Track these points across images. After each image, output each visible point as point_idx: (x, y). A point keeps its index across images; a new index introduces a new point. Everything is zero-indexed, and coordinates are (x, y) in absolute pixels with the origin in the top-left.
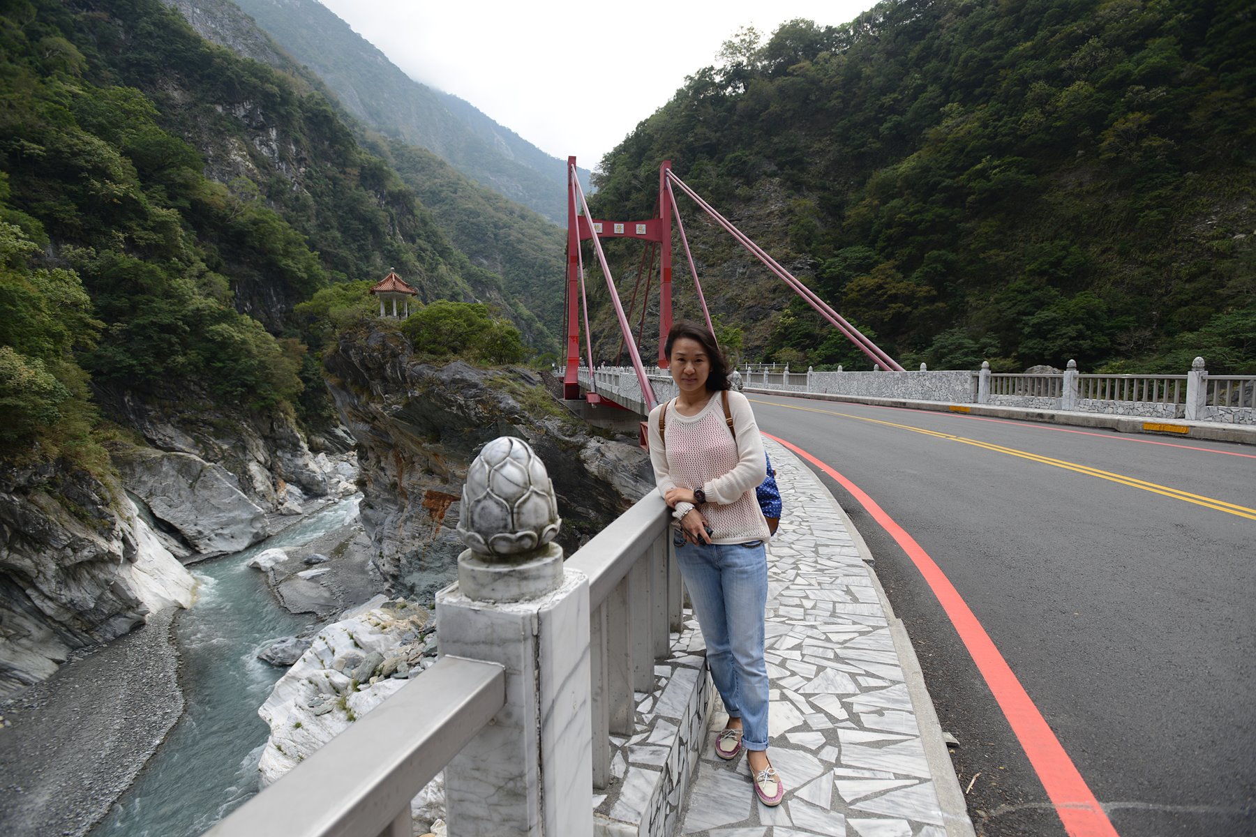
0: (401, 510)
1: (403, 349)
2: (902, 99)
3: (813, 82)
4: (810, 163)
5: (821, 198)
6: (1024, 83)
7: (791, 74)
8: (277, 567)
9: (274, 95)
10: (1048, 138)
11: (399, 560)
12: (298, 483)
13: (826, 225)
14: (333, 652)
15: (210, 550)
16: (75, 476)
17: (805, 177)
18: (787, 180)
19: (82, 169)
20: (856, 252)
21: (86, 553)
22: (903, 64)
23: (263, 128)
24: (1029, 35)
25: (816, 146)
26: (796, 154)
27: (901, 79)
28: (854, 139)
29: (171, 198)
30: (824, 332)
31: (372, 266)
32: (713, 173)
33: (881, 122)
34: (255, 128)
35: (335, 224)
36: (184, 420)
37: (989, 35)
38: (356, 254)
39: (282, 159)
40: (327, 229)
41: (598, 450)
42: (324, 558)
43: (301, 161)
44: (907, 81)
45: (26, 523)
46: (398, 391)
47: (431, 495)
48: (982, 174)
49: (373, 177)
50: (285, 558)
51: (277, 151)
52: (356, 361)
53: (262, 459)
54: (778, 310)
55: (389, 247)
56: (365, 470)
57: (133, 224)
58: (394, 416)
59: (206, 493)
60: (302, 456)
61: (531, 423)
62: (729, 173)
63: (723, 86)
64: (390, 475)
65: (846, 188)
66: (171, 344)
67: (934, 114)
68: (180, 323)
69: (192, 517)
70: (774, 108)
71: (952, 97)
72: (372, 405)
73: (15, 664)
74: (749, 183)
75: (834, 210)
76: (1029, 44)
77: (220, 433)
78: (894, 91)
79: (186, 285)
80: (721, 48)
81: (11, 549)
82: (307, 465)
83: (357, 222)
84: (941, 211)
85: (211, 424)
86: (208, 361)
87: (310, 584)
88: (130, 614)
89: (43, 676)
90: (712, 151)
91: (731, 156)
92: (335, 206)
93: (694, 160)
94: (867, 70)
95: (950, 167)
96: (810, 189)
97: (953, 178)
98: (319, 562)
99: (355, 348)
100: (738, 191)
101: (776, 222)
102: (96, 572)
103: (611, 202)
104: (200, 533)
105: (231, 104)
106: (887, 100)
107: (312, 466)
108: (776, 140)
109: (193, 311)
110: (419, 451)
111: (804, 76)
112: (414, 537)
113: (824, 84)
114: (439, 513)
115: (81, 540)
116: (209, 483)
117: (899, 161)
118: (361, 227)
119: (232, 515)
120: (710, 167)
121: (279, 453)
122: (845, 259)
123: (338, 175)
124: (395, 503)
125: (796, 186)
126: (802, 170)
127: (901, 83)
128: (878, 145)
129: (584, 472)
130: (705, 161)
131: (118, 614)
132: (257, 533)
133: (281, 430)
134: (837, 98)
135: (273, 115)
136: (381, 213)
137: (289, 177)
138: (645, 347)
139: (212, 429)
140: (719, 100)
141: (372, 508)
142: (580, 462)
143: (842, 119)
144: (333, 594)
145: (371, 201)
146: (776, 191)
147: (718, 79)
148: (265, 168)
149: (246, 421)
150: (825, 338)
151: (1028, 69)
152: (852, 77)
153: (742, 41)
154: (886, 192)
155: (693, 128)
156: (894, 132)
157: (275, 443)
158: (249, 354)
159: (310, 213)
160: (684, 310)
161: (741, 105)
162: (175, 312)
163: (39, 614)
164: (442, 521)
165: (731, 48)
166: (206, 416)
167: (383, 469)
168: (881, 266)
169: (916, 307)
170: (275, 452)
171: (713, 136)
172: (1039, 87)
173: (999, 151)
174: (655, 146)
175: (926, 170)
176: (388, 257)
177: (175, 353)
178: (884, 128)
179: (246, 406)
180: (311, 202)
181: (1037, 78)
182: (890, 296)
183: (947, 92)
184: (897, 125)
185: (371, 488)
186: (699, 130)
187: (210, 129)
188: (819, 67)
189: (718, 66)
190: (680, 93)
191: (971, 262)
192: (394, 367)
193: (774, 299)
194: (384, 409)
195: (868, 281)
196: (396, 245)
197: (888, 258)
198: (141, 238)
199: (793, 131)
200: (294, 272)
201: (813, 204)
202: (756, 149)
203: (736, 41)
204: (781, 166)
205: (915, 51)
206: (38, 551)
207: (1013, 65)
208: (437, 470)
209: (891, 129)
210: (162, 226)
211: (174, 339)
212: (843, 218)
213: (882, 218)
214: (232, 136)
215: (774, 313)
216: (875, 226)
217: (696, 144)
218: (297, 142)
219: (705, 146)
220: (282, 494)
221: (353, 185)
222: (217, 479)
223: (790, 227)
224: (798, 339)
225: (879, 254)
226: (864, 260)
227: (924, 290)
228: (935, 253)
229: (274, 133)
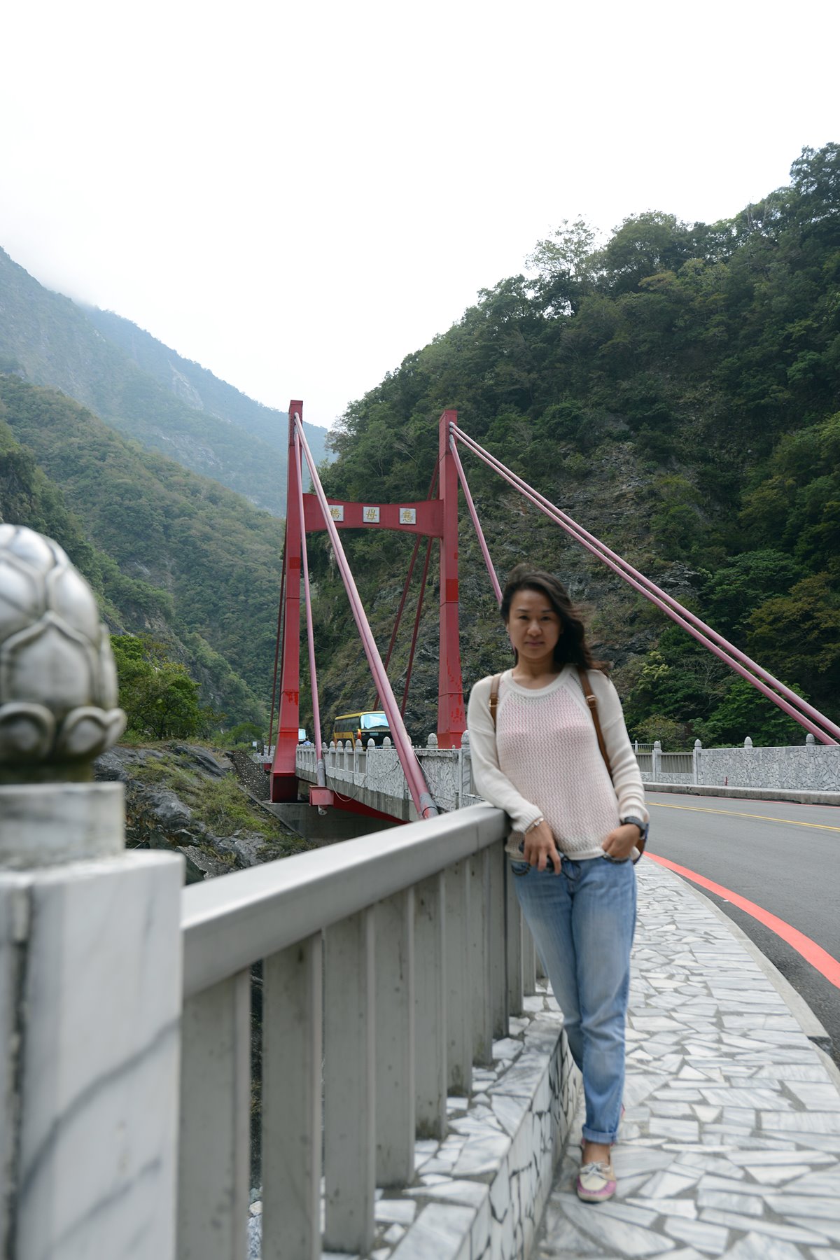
2: (819, 329)
3: (679, 301)
4: (682, 421)
5: (702, 474)
7: (646, 290)
13: (711, 516)
17: (673, 441)
18: (646, 445)
20: (764, 559)
22: (816, 278)
25: (689, 395)
26: (657, 406)
27: (815, 300)
28: (748, 386)
30: (720, 691)
32: (527, 434)
33: (789, 360)
44: (824, 302)
54: (640, 653)
61: (210, 843)
62: (551, 434)
63: (538, 305)
65: (740, 459)
70: (621, 338)
74: (584, 448)
75: (723, 492)
78: (806, 316)
80: (534, 251)
90: (524, 399)
91: (554, 408)
93: (495, 414)
94: (762, 286)
96: (682, 459)
100: (566, 462)
101: (630, 510)
103: (361, 476)
106: (796, 328)
108: (625, 385)
111: (665, 292)
113: (696, 304)
117: (821, 419)
120: (520, 425)
122: (747, 570)
125: (661, 455)
126: (669, 431)
127: (816, 306)
128: (787, 395)
130: (513, 416)
134: (717, 325)
138: (414, 713)
140: (533, 325)
143: (729, 356)
146: (627, 462)
147: (530, 294)
150: (721, 700)
152: (740, 295)
153: (566, 241)
154: (805, 466)
155: (493, 365)
156: (811, 375)
160: (482, 651)
161: (568, 334)
165: (551, 252)
168: (806, 582)
171: (526, 378)
174: (432, 392)
178: (795, 370)
182: (825, 631)
184: (815, 366)
186: (502, 368)
188: (687, 279)
189: (531, 276)
190: (471, 313)
193: (631, 635)
195: (786, 606)
197: (817, 567)
199: (651, 372)
201: (689, 483)
202: (595, 399)
203: (558, 241)
204: (635, 425)
205: (833, 261)
209: (805, 371)
212: (738, 506)
213: (803, 505)
215: (633, 658)
216: (791, 520)
217: (499, 390)
219: (510, 393)
223: (653, 518)
224: (676, 702)
225: (801, 563)
226: (778, 572)
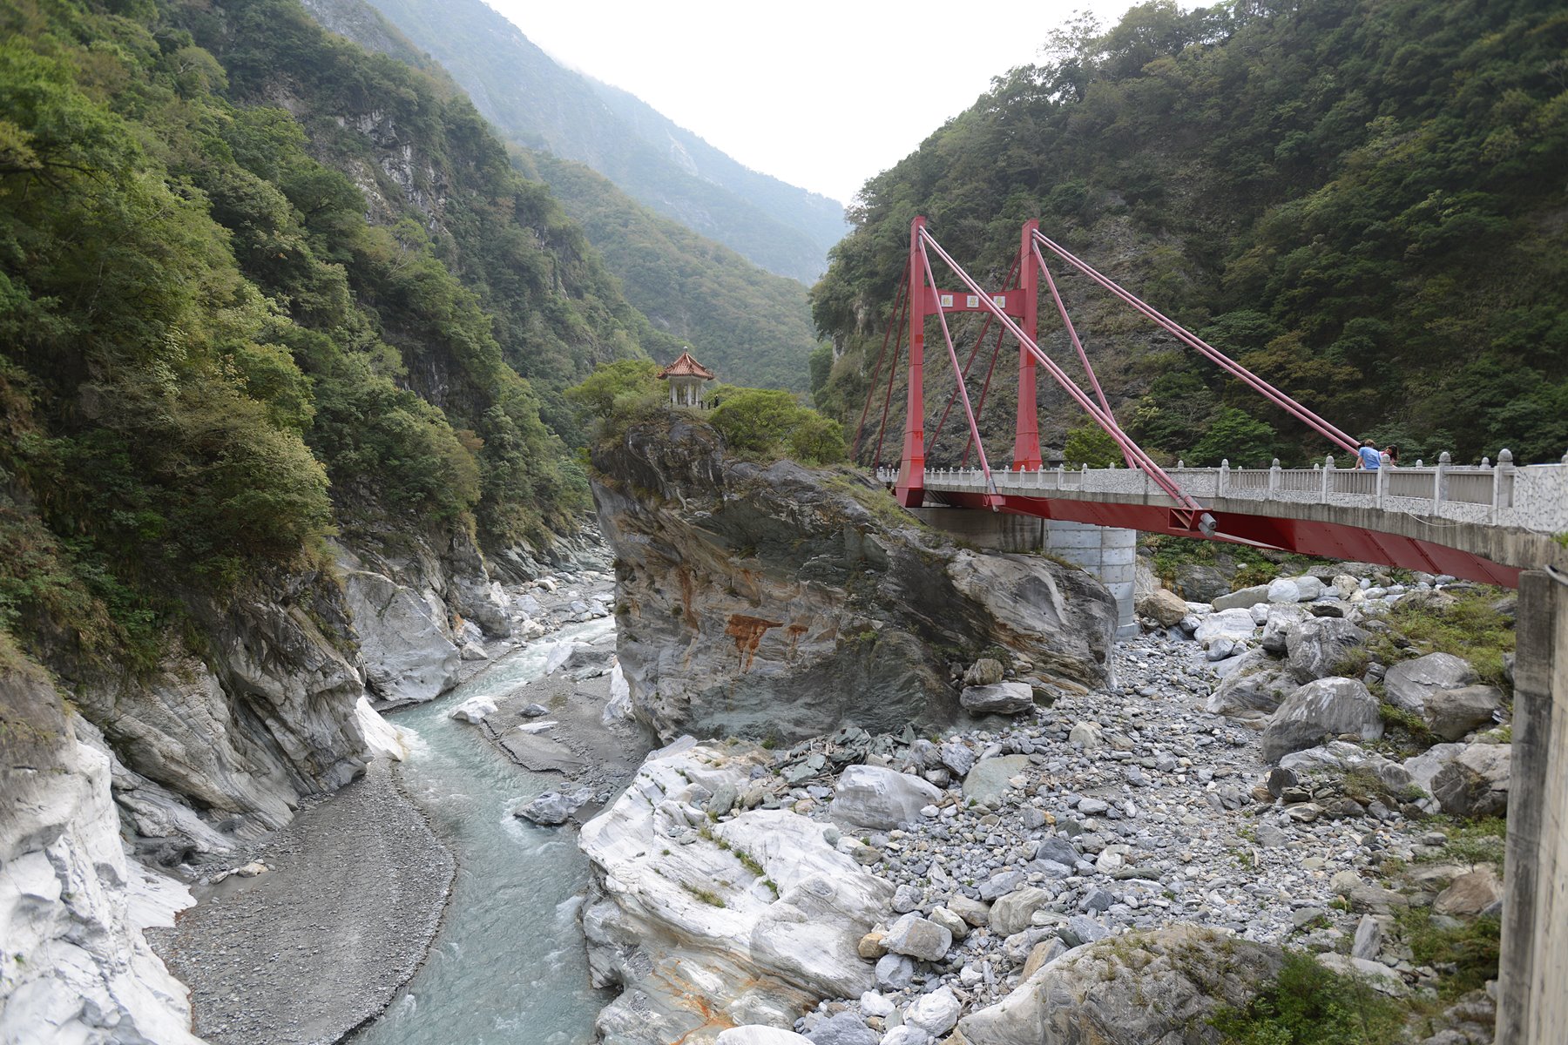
0: (686, 641)
1: (715, 445)
2: (1308, 109)
3: (1177, 85)
4: (1173, 196)
5: (1189, 243)
6: (1490, 91)
7: (1147, 75)
8: (489, 718)
9: (410, 103)
10: (1524, 167)
11: (688, 701)
12: (476, 619)
13: (1195, 280)
14: (663, 790)
15: (397, 696)
16: (325, 588)
17: (1164, 214)
18: (1140, 218)
19: (246, 216)
20: (1243, 319)
21: (335, 679)
22: (1308, 60)
23: (394, 146)
24: (1497, 23)
25: (1182, 172)
26: (1152, 183)
27: (1305, 81)
28: (1236, 163)
29: (331, 249)
30: (1202, 429)
31: (530, 331)
32: (1035, 210)
33: (1276, 140)
34: (385, 147)
35: (483, 274)
36: (350, 532)
37: (1437, 23)
38: (509, 315)
39: (417, 187)
40: (473, 281)
41: (970, 564)
42: (545, 710)
43: (440, 189)
44: (1314, 83)
45: (286, 639)
46: (704, 494)
47: (737, 621)
48: (1429, 215)
49: (530, 209)
50: (494, 708)
51: (411, 177)
52: (652, 458)
53: (438, 586)
54: (1133, 397)
55: (552, 305)
56: (629, 593)
57: (298, 284)
58: (697, 524)
59: (396, 624)
60: (483, 583)
61: (885, 532)
62: (1058, 209)
63: (1042, 90)
64: (670, 597)
65: (1224, 228)
66: (341, 436)
67: (1356, 130)
68: (354, 409)
69: (379, 654)
70: (1123, 122)
71: (1381, 107)
72: (664, 511)
73: (261, 805)
74: (1086, 223)
75: (1206, 258)
76: (1498, 36)
77: (390, 551)
78: (1296, 97)
79: (360, 361)
80: (1048, 40)
81: (265, 670)
82: (488, 596)
83: (511, 271)
84: (1370, 265)
85: (382, 539)
86: (383, 459)
87: (538, 738)
88: (355, 760)
89: (284, 822)
90: (1034, 179)
91: (1059, 187)
92: (482, 249)
93: (1006, 192)
94: (1257, 69)
95: (1381, 204)
96: (1171, 230)
97: (1384, 219)
98: (539, 714)
99: (653, 443)
102: (336, 704)
103: (884, 248)
104: (387, 674)
105: (356, 115)
106: (1285, 109)
107: (495, 597)
108: (1124, 164)
109: (368, 394)
110: (719, 567)
111: (1163, 76)
112: (715, 671)
113: (1193, 88)
114: (749, 641)
115: (333, 663)
116: (401, 611)
117: (1303, 195)
118: (517, 278)
119: (424, 652)
120: (1028, 203)
121: (456, 579)
122: (1228, 328)
123: (487, 208)
124: (674, 633)
125: (1153, 226)
126: (1162, 204)
127: (1306, 87)
128: (1272, 171)
129: (952, 590)
130: (1024, 195)
131: (342, 759)
132: (449, 679)
133: (461, 549)
134: (1211, 108)
135: (408, 129)
136: (542, 259)
137: (425, 211)
139: (381, 546)
140: (1040, 109)
141: (636, 641)
142: (948, 579)
143: (1220, 136)
144: (574, 750)
145: (529, 244)
146: (1124, 234)
147: (1039, 81)
148: (396, 200)
149: (422, 536)
150: (1203, 436)
151: (1498, 71)
152: (1234, 78)
153: (1075, 29)
154: (1287, 237)
155: (1005, 148)
156: (1296, 153)
157: (451, 566)
158: (427, 450)
159: (450, 259)
160: (997, 396)
161: (1074, 119)
162: (347, 395)
163: (278, 750)
164: (755, 651)
165: (1060, 41)
166: (376, 529)
167: (658, 591)
168: (1280, 339)
169: (1332, 395)
170: (451, 578)
171: (1034, 160)
172: (1515, 97)
173: (1452, 184)
175: (1346, 208)
176: (550, 319)
178: (1282, 149)
179: (424, 517)
180: (452, 245)
181: (1512, 85)
182: (1297, 379)
183: (1374, 98)
184: (1300, 145)
185: (635, 615)
186: (1013, 151)
187: (330, 149)
188: (1187, 65)
189: (1040, 63)
190: (983, 102)
191: (1411, 334)
192: (703, 465)
193: (1126, 383)
194: (682, 515)
195: (1263, 359)
196: (560, 302)
197: (1290, 327)
198: (308, 302)
199: (1147, 151)
200: (463, 342)
201: (1178, 253)
202: (1095, 176)
203: (1067, 31)
204: (1131, 199)
205: (1325, 43)
206: (289, 673)
207: (1473, 65)
208: (744, 591)
209: (1291, 150)
210: (327, 286)
211: (347, 430)
212: (1222, 271)
213: (1283, 272)
214: (356, 158)
215: (1127, 401)
216: (1270, 284)
217: (1010, 171)
218: (437, 164)
219: (1020, 173)
220: (460, 633)
221: (506, 220)
222: (410, 606)
223: (1147, 284)
224: (1165, 437)
225: (1277, 322)
226: (1255, 330)
227: (1344, 372)
228: (1359, 321)
229: (408, 153)
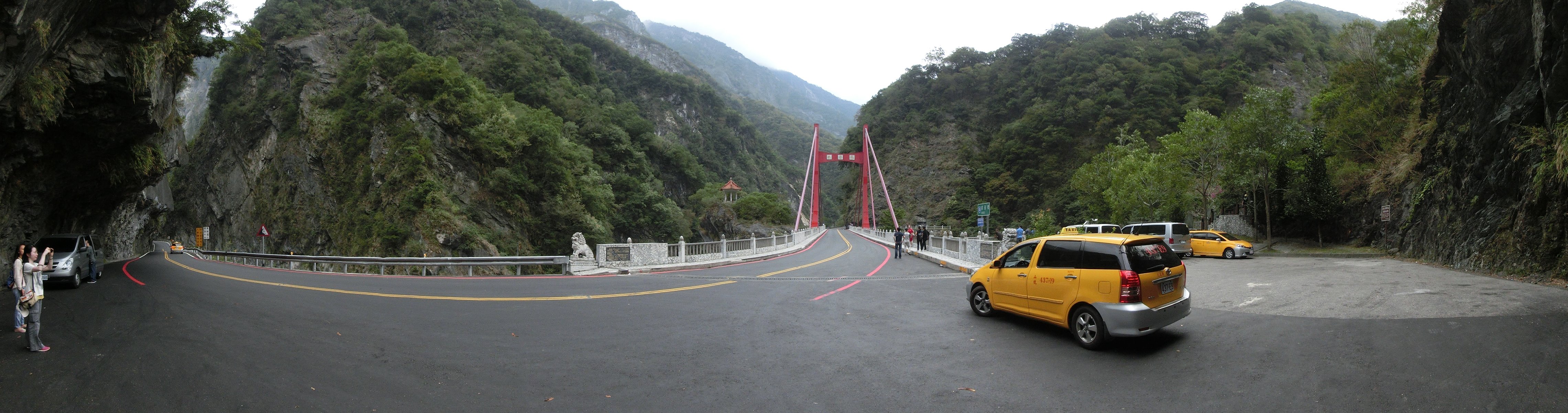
3: (973, 77)
4: (972, 117)
5: (978, 135)
7: (963, 71)
9: (686, 88)
13: (979, 150)
17: (969, 124)
18: (959, 124)
20: (993, 166)
23: (681, 104)
25: (976, 108)
26: (964, 111)
28: (994, 107)
32: (918, 119)
33: (1007, 100)
35: (713, 147)
39: (688, 117)
40: (708, 150)
43: (697, 117)
48: (1049, 133)
49: (733, 121)
51: (686, 114)
54: (950, 196)
55: (740, 157)
57: (628, 161)
62: (927, 120)
63: (926, 75)
65: (991, 131)
67: (1030, 101)
68: (643, 203)
70: (953, 87)
74: (938, 125)
75: (985, 142)
79: (646, 186)
83: (724, 145)
84: (1031, 148)
90: (919, 107)
91: (928, 111)
92: (713, 137)
96: (972, 130)
99: (712, 215)
100: (932, 130)
101: (952, 147)
105: (667, 95)
108: (953, 104)
109: (648, 197)
111: (969, 73)
113: (979, 79)
117: (1014, 121)
118: (726, 147)
120: (916, 116)
122: (987, 169)
123: (715, 121)
125: (965, 129)
126: (968, 120)
128: (1006, 112)
134: (986, 85)
135: (686, 98)
136: (737, 139)
137: (691, 126)
140: (923, 80)
143: (989, 96)
145: (732, 132)
146: (952, 130)
147: (923, 71)
148: (680, 123)
153: (935, 53)
154: (1009, 135)
156: (1013, 106)
159: (700, 143)
161: (934, 85)
162: (641, 197)
165: (930, 57)
168: (1004, 174)
169: (1019, 198)
171: (919, 100)
173: (1056, 123)
174: (887, 104)
175: (1024, 127)
176: (739, 163)
177: (640, 217)
178: (1008, 104)
180: (701, 137)
182: (1006, 191)
186: (911, 96)
187: (658, 109)
188: (977, 70)
189: (923, 65)
190: (902, 77)
191: (1045, 176)
193: (948, 190)
195: (996, 182)
196: (744, 155)
197: (1008, 170)
198: (631, 167)
199: (962, 100)
200: (691, 176)
201: (973, 138)
202: (943, 108)
204: (956, 117)
210: (639, 160)
212: (988, 147)
213: (1006, 148)
214: (667, 109)
216: (1003, 153)
218: (696, 109)
221: (722, 126)
223: (959, 149)
226: (996, 171)
227: (1023, 189)
228: (1028, 170)
229: (685, 106)
